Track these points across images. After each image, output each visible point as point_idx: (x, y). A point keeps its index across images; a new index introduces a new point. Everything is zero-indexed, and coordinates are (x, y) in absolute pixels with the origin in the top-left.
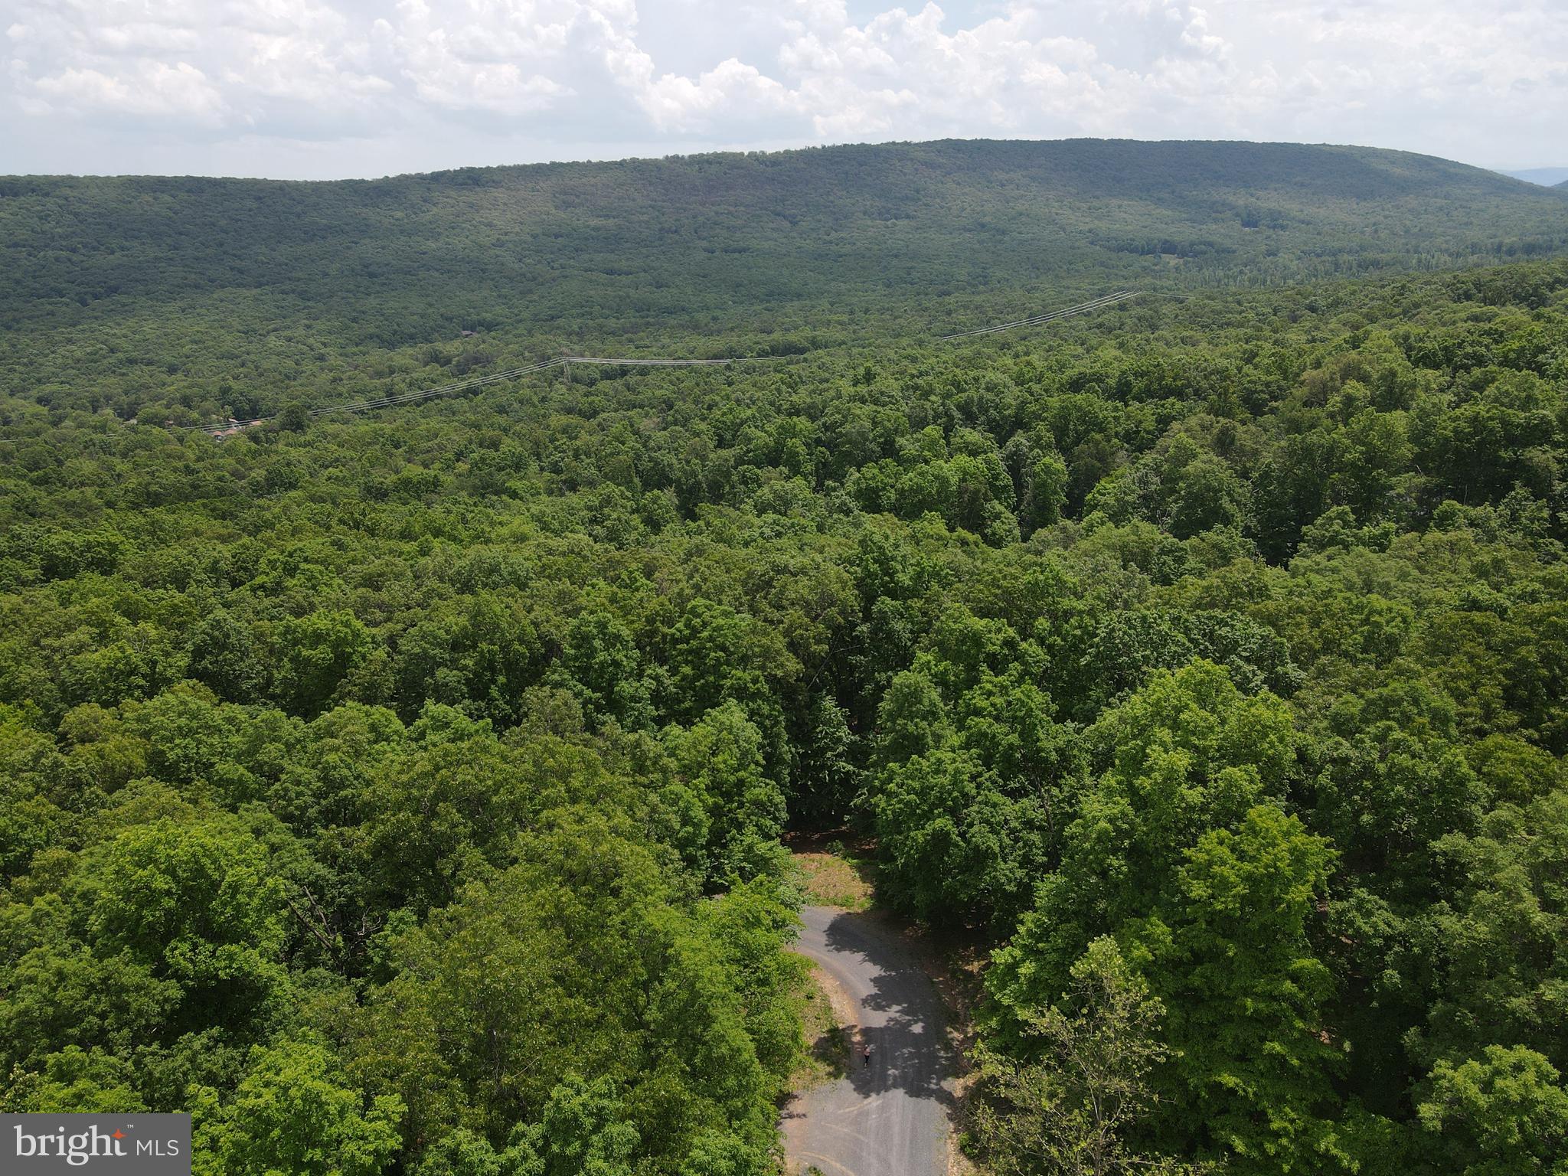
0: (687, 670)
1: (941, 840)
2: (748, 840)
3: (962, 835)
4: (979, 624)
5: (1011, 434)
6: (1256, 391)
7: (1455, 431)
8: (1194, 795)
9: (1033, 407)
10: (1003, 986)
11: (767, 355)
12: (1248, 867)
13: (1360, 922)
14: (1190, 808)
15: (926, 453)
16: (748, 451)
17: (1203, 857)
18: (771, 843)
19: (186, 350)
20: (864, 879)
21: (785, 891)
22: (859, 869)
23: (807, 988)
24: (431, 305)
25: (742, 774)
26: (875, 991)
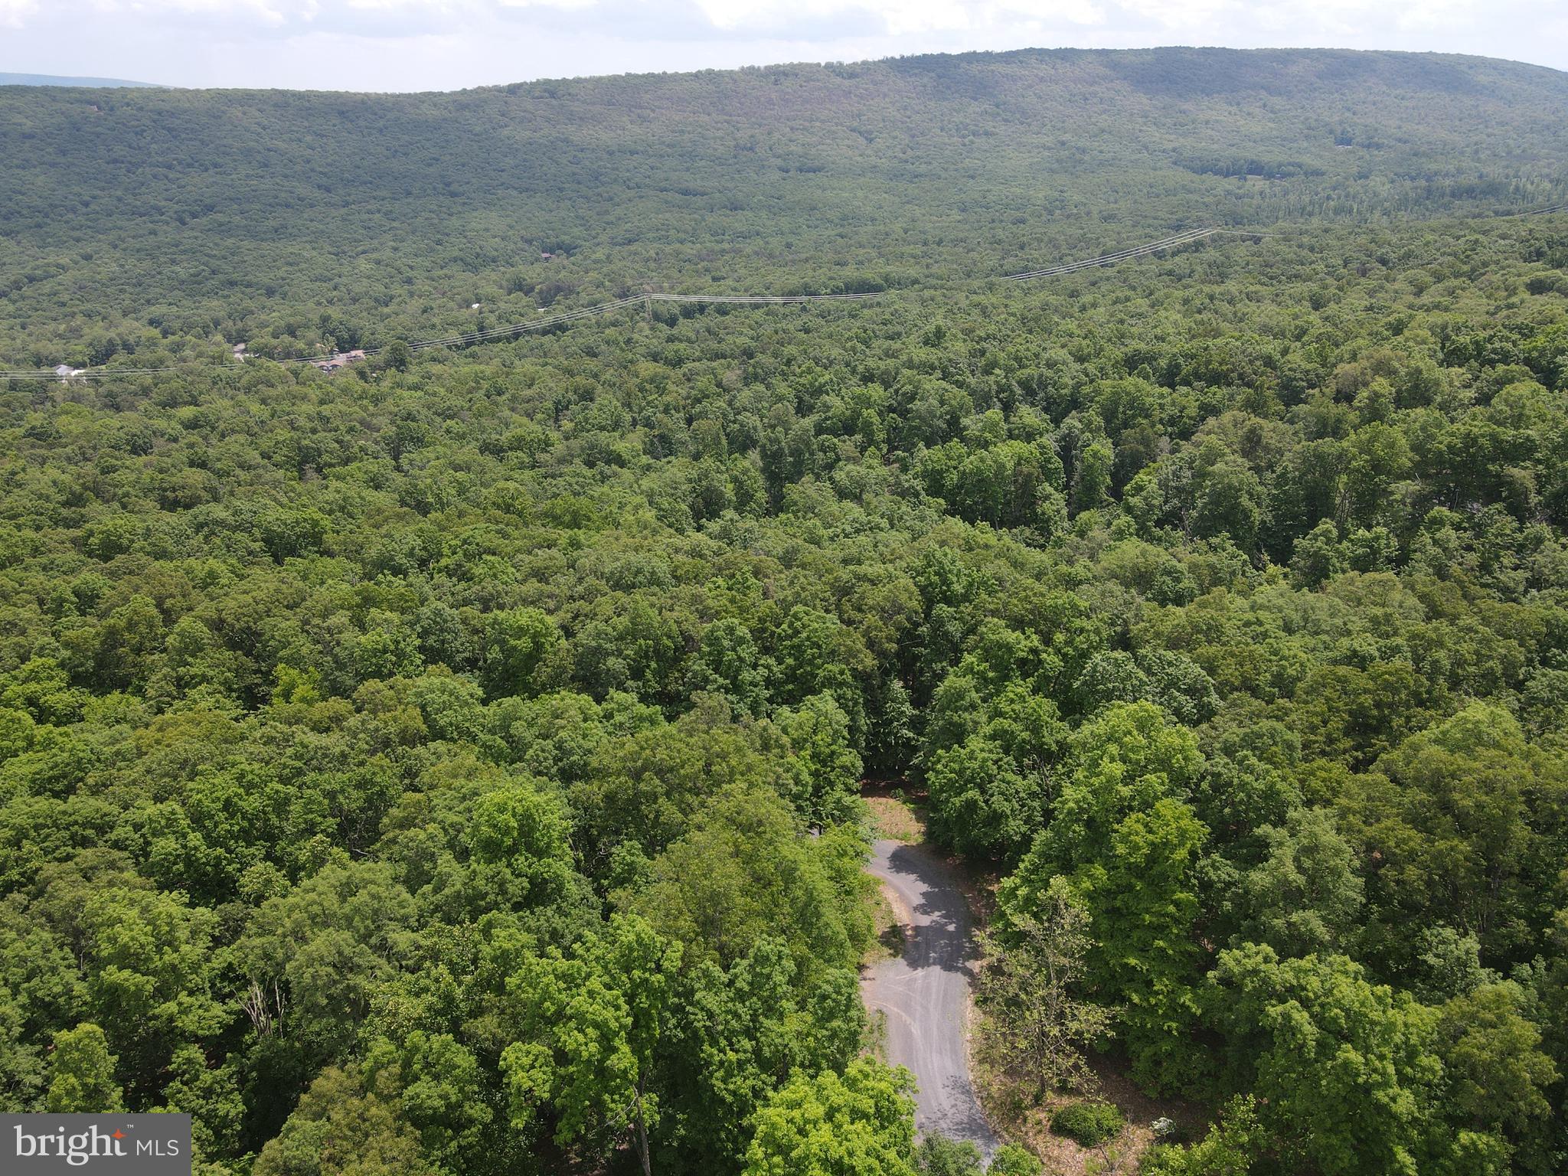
0: (790, 661)
1: (971, 805)
2: (838, 795)
3: (986, 802)
4: (1011, 636)
5: (1065, 414)
6: (1295, 379)
7: (1450, 447)
8: (1125, 791)
9: (1086, 389)
10: (1007, 902)
11: (841, 292)
12: (1151, 837)
13: (1211, 873)
14: (1122, 799)
15: (987, 434)
16: (827, 419)
17: (1125, 830)
18: (854, 797)
19: (281, 273)
20: (918, 820)
21: (863, 830)
22: (915, 812)
23: (877, 897)
24: (511, 227)
25: (833, 747)
26: (923, 901)
